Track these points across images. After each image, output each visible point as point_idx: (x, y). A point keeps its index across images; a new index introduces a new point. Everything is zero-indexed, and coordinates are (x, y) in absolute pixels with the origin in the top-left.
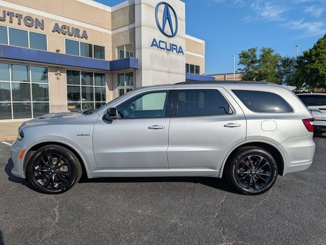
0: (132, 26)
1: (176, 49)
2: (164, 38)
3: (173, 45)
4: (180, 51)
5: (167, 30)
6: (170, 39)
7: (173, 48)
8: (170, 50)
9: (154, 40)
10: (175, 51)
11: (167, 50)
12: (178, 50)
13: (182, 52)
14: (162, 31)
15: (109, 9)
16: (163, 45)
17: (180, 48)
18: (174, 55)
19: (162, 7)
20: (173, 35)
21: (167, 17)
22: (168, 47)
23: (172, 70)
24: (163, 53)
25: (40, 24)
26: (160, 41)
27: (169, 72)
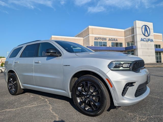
0: (133, 35)
1: (150, 40)
2: (145, 37)
3: (149, 39)
4: (152, 41)
5: (146, 34)
6: (147, 37)
7: (149, 40)
8: (148, 41)
9: (142, 39)
10: (150, 41)
11: (147, 41)
12: (151, 40)
13: (153, 41)
14: (144, 35)
15: (123, 30)
16: (145, 40)
17: (152, 39)
18: (149, 42)
19: (144, 27)
20: (149, 35)
21: (146, 30)
22: (147, 40)
23: (149, 48)
24: (145, 42)
25: (105, 39)
26: (144, 39)
27: (148, 49)
